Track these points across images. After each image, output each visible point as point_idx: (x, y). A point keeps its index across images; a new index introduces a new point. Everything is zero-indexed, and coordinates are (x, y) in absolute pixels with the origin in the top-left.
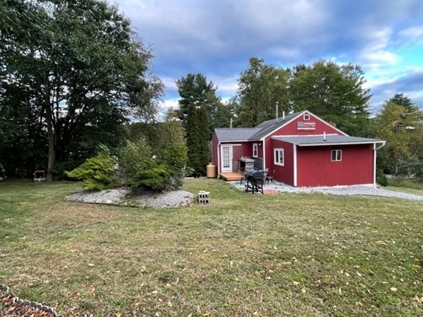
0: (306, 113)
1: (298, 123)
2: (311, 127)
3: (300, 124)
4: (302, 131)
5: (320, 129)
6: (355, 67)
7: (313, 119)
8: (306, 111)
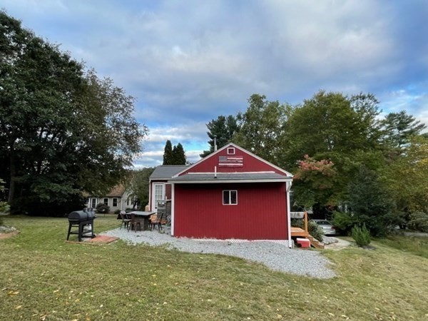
0: (231, 146)
1: (220, 157)
2: (237, 162)
3: (222, 159)
4: (225, 167)
5: (250, 165)
6: (366, 96)
7: (239, 153)
8: (231, 144)
